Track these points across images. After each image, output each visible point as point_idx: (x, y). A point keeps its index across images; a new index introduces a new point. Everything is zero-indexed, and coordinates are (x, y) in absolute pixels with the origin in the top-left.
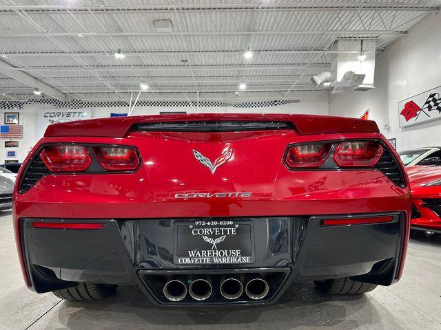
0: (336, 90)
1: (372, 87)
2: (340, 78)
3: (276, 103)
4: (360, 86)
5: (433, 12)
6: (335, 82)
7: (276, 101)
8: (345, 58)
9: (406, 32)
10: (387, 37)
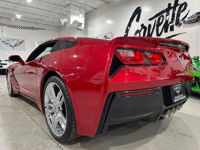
0: (68, 27)
1: (83, 29)
2: (71, 23)
3: (33, 29)
4: (79, 28)
5: (107, 4)
6: (69, 24)
7: (33, 28)
8: (74, 14)
9: (96, 9)
10: (89, 9)
